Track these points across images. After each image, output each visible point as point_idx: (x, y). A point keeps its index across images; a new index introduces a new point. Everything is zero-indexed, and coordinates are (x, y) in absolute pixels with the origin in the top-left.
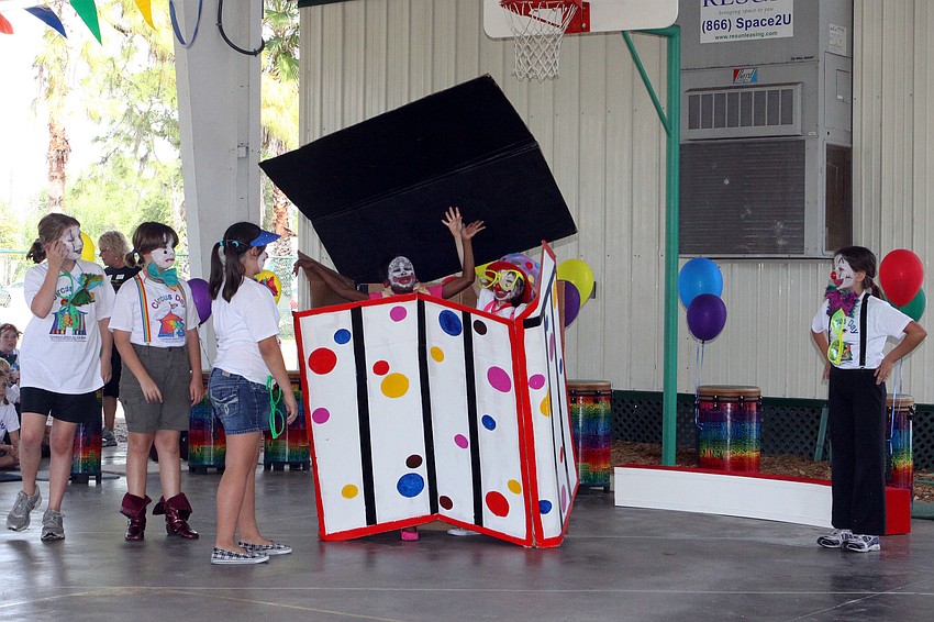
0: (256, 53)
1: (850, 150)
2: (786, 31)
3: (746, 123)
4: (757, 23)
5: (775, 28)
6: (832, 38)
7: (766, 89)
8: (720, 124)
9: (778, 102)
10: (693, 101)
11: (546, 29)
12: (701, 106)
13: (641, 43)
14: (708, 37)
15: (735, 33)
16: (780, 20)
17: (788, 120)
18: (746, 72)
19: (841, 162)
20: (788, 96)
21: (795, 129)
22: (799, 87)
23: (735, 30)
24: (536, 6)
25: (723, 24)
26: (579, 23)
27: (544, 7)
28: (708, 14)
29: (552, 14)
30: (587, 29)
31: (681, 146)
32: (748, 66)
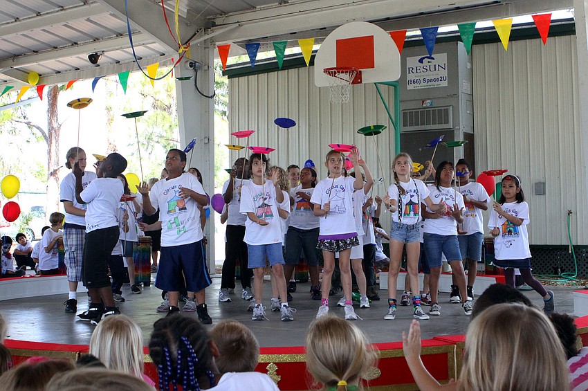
0: (212, 97)
1: (473, 135)
2: (444, 84)
3: (428, 124)
4: (432, 80)
5: (439, 82)
6: (464, 86)
7: (437, 109)
8: (417, 124)
9: (442, 115)
10: (405, 114)
11: (344, 83)
12: (408, 117)
13: (383, 88)
14: (410, 87)
15: (422, 85)
16: (442, 79)
17: (447, 122)
18: (428, 101)
19: (470, 138)
20: (446, 111)
21: (450, 125)
22: (451, 108)
23: (422, 84)
24: (339, 72)
25: (417, 81)
26: (357, 80)
27: (342, 72)
28: (410, 77)
29: (346, 76)
30: (361, 82)
31: (401, 134)
32: (429, 99)
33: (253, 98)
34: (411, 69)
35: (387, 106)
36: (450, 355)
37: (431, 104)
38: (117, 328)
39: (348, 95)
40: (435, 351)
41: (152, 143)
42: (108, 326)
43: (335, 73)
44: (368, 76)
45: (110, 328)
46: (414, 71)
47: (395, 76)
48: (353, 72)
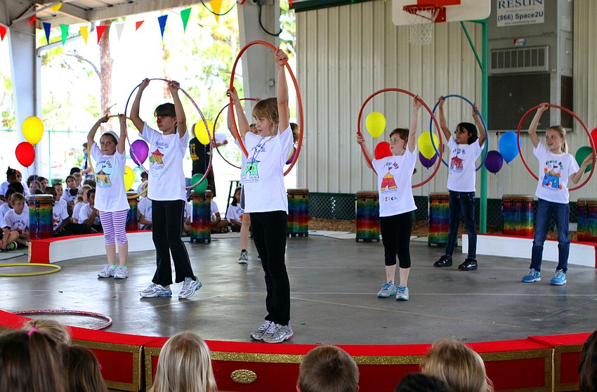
0: (277, 35)
1: (572, 78)
2: (541, 20)
3: (521, 65)
4: (526, 16)
5: (535, 18)
6: (563, 22)
7: (531, 48)
8: (507, 66)
9: (537, 55)
10: (494, 55)
12: (497, 58)
13: (468, 26)
14: (501, 24)
15: (514, 22)
16: (538, 14)
17: (542, 63)
18: (520, 40)
19: (568, 83)
20: (542, 52)
21: (546, 68)
22: (547, 48)
23: (514, 20)
24: (420, 9)
25: (508, 17)
26: (441, 17)
27: (424, 10)
28: (501, 12)
29: (428, 14)
30: (445, 20)
31: (489, 77)
32: (521, 38)
33: (323, 35)
34: (502, 3)
35: (474, 45)
36: (547, 360)
37: (525, 43)
38: (187, 349)
39: (430, 36)
40: (530, 356)
41: (212, 77)
42: (176, 346)
43: (416, 10)
44: (453, 14)
45: (179, 349)
46: (506, 5)
47: (485, 13)
48: (436, 9)
